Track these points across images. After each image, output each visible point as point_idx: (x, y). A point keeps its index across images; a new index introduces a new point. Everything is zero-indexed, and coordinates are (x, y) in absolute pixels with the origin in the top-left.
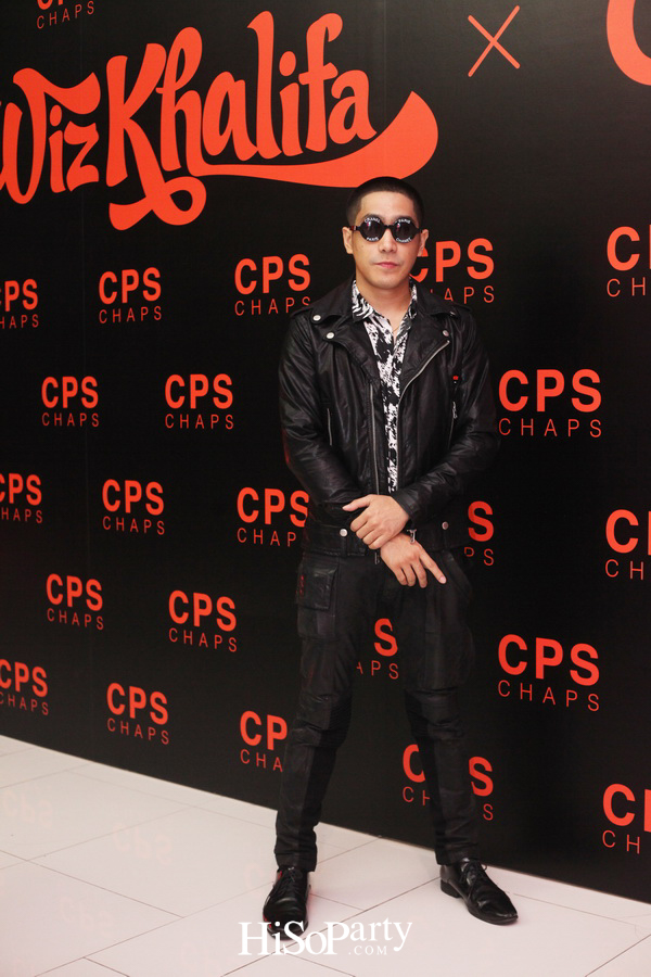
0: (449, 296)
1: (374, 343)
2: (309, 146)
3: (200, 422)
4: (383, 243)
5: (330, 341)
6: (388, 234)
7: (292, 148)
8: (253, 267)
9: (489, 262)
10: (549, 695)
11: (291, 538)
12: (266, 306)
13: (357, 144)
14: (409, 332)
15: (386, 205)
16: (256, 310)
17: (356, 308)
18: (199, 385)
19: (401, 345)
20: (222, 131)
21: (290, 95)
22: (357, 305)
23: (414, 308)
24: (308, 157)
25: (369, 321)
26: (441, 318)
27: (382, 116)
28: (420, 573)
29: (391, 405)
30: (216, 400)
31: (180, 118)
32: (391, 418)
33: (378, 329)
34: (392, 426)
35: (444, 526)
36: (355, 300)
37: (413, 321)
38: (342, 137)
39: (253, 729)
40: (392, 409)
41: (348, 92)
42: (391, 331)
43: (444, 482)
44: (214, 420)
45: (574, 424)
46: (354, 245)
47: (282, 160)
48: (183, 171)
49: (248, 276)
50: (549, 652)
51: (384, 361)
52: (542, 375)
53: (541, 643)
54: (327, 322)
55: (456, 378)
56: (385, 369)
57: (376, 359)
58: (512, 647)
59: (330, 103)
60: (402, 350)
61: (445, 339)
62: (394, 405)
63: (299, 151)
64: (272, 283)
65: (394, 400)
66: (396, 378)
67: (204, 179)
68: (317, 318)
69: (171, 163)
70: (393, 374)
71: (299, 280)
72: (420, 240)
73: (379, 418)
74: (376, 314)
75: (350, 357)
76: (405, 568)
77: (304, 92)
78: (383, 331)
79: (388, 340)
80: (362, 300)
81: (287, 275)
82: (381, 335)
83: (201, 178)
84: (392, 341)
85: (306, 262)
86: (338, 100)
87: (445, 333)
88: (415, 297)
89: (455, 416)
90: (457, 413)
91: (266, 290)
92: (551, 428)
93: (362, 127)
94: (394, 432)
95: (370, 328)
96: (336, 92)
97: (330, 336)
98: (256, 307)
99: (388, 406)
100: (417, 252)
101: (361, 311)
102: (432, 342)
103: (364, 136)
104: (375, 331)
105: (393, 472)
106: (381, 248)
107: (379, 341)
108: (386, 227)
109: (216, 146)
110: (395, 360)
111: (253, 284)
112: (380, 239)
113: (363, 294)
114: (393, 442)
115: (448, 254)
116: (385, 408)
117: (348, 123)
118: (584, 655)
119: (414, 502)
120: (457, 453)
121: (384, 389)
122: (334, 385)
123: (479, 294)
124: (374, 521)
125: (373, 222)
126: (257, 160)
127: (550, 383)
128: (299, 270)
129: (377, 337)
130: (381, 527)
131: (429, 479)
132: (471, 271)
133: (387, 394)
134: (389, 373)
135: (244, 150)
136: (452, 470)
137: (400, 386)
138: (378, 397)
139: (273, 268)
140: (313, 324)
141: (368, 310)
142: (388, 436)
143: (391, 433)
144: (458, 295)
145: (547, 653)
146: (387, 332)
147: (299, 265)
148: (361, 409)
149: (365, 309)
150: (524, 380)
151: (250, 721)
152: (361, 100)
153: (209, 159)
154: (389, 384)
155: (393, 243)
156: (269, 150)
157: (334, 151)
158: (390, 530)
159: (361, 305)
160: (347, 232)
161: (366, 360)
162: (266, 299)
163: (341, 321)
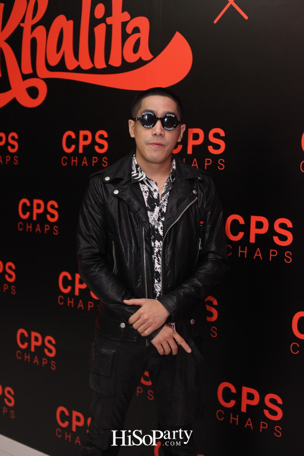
0: (195, 164)
1: (146, 198)
2: (110, 63)
3: (38, 229)
4: (155, 130)
5: (116, 196)
6: (159, 124)
7: (100, 64)
8: (74, 136)
9: (222, 144)
10: (249, 423)
11: (90, 305)
12: (80, 161)
13: (141, 63)
14: (170, 191)
15: (159, 105)
16: (74, 163)
17: (134, 173)
18: (39, 206)
19: (165, 200)
20: (58, 51)
21: (100, 30)
22: (135, 172)
23: (174, 174)
24: (110, 70)
25: (142, 182)
26: (192, 181)
27: (157, 47)
28: (174, 347)
29: (157, 241)
30: (48, 217)
31: (34, 42)
32: (156, 250)
33: (149, 188)
34: (157, 256)
35: (192, 322)
36: (134, 168)
37: (173, 183)
38: (131, 58)
39: (64, 418)
40: (158, 245)
41: (136, 30)
42: (158, 190)
43: (193, 290)
44: (47, 228)
45: (274, 253)
46: (135, 131)
47: (94, 71)
48: (34, 75)
49: (70, 142)
50: (250, 397)
51: (152, 210)
52: (254, 219)
53: (246, 390)
54: (115, 182)
55: (202, 222)
56: (154, 217)
57: (146, 209)
58: (226, 390)
59: (125, 36)
60: (165, 204)
61: (195, 196)
62: (159, 241)
63: (104, 66)
64: (84, 147)
65: (159, 238)
66: (161, 223)
67: (47, 81)
68: (107, 179)
69: (28, 70)
70: (159, 220)
71: (101, 146)
72: (180, 131)
73: (149, 250)
74: (147, 178)
75: (129, 207)
76: (163, 344)
77: (109, 29)
78: (152, 189)
79: (155, 196)
80: (139, 168)
81: (94, 142)
82: (151, 193)
83: (44, 80)
84: (158, 197)
85: (106, 135)
86: (129, 35)
87: (194, 192)
88: (174, 167)
89: (200, 248)
90: (201, 246)
91: (81, 151)
92: (258, 254)
93: (145, 52)
94: (158, 260)
95: (144, 188)
96: (129, 30)
97: (116, 192)
98: (75, 161)
99: (154, 242)
100: (178, 138)
101: (137, 176)
102: (185, 199)
103: (145, 59)
104: (146, 189)
105: (158, 287)
106: (154, 133)
107: (149, 197)
108: (158, 119)
109: (54, 61)
110: (160, 210)
111: (73, 147)
112: (153, 126)
113: (139, 165)
114: (158, 267)
115: (196, 137)
116: (153, 244)
117: (136, 49)
118: (273, 401)
119: (173, 304)
120: (202, 271)
121: (152, 231)
122: (118, 225)
123: (215, 163)
124: (145, 316)
125: (149, 115)
126: (78, 70)
127: (259, 225)
128: (102, 140)
129: (147, 194)
130: (150, 321)
131: (183, 288)
132: (210, 148)
133: (154, 234)
134: (156, 219)
135: (71, 64)
136: (199, 283)
137: (164, 229)
138: (148, 235)
139: (85, 138)
140: (105, 183)
141: (142, 176)
142: (154, 263)
143: (156, 261)
144: (201, 164)
145: (249, 397)
146: (155, 190)
147: (101, 137)
148: (136, 243)
149: (140, 175)
150: (242, 221)
151: (62, 412)
152: (144, 35)
153: (50, 68)
154: (156, 227)
155: (161, 130)
156: (86, 64)
157: (126, 67)
158: (156, 323)
159: (138, 172)
160: (131, 123)
161: (139, 209)
162: (81, 157)
163: (124, 182)
